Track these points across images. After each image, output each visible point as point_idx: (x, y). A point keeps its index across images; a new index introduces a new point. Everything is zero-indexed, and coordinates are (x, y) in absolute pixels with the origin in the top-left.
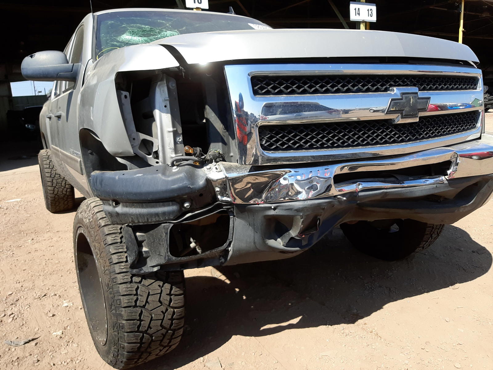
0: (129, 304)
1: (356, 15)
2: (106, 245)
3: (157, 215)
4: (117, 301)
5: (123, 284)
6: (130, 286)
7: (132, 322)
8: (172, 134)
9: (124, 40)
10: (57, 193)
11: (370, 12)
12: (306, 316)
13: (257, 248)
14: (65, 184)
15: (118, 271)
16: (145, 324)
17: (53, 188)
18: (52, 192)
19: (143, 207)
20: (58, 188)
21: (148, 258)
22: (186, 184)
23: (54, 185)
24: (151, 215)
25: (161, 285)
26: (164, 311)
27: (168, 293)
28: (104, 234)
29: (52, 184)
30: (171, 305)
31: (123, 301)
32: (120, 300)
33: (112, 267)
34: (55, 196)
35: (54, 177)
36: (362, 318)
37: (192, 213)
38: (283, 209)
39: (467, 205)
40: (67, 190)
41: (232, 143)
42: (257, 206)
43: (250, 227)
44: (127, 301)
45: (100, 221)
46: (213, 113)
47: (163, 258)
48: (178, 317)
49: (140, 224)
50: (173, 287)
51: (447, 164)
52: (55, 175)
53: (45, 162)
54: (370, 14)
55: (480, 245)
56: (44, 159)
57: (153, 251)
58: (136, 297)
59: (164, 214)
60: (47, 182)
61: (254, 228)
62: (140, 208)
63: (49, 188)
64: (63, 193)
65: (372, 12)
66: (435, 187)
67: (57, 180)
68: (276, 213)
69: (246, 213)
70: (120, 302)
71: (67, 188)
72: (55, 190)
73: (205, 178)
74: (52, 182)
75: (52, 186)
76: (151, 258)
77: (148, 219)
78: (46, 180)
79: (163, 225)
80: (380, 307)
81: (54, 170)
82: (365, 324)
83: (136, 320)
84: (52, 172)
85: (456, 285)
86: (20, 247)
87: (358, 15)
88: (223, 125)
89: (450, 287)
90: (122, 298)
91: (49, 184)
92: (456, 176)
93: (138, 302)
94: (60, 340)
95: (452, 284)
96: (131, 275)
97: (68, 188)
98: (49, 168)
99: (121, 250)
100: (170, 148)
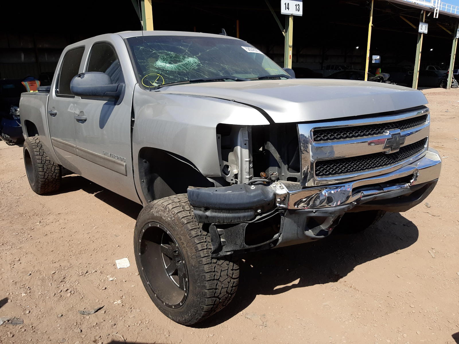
0: (211, 278)
1: (286, 9)
2: (191, 237)
3: (239, 218)
4: (203, 277)
5: (207, 265)
6: (211, 266)
7: (211, 290)
8: (248, 162)
9: (160, 67)
10: (48, 178)
11: (297, 7)
12: (302, 278)
13: (298, 237)
14: (55, 169)
15: (202, 256)
16: (218, 291)
17: (44, 173)
18: (43, 177)
19: (229, 213)
20: (48, 173)
21: (224, 246)
22: (262, 198)
23: (45, 170)
24: (235, 218)
25: (228, 263)
26: (229, 281)
27: (232, 269)
28: (188, 229)
29: (43, 170)
30: (233, 277)
31: (207, 277)
32: (205, 276)
33: (198, 253)
34: (45, 180)
35: (44, 164)
36: (342, 277)
37: (260, 216)
38: (320, 212)
39: (417, 200)
40: (56, 174)
41: (284, 167)
42: (303, 210)
43: (295, 223)
44: (209, 277)
45: (183, 219)
46: (273, 147)
47: (238, 246)
48: (236, 285)
49: (225, 224)
50: (234, 264)
51: (410, 177)
52: (45, 161)
53: (35, 150)
54: (298, 9)
55: (407, 220)
56: (34, 147)
57: (230, 241)
58: (214, 273)
59: (244, 217)
60: (39, 168)
61: (298, 224)
62: (227, 213)
63: (40, 173)
64: (52, 178)
65: (300, 7)
66: (402, 191)
67: (48, 166)
68: (316, 215)
69: (294, 215)
70: (205, 277)
71: (56, 173)
72: (45, 175)
73: (273, 193)
74: (43, 168)
75: (43, 171)
76: (227, 246)
77: (231, 221)
78: (37, 166)
79: (241, 224)
80: (352, 270)
81: (44, 157)
82: (345, 282)
83: (213, 289)
84: (43, 159)
85: (398, 251)
86: (33, 229)
87: (288, 9)
88: (280, 155)
89: (395, 252)
90: (206, 274)
91: (40, 170)
92: (416, 183)
93: (215, 276)
94: (123, 307)
95: (396, 250)
96: (211, 258)
97: (58, 173)
98: (39, 155)
99: (202, 241)
100: (246, 172)
